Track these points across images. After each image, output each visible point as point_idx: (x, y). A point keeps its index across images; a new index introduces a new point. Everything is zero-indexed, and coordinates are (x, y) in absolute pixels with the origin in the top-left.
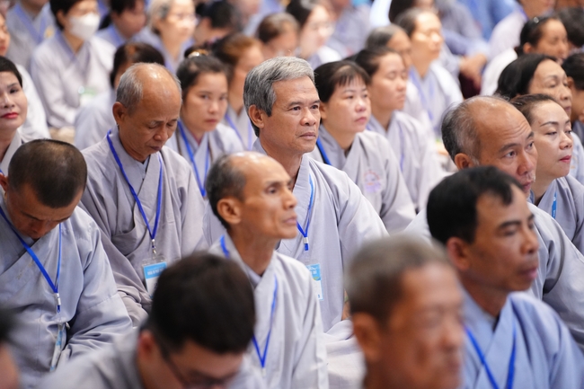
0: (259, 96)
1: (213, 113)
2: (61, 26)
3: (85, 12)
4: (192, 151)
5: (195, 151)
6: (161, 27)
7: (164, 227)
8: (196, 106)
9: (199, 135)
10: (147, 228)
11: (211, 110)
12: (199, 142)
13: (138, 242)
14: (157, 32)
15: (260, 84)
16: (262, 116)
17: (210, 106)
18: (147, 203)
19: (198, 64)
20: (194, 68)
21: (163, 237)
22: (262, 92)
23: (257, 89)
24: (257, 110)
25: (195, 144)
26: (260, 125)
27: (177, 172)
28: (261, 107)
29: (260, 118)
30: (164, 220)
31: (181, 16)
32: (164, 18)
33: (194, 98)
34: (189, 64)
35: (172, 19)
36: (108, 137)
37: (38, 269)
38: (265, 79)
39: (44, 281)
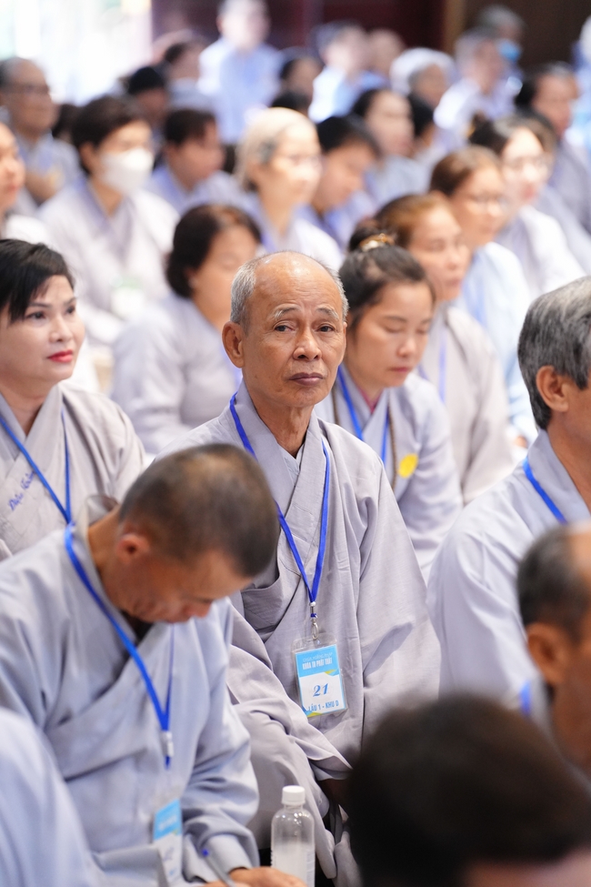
0: (562, 349)
1: (405, 356)
2: (86, 170)
3: (128, 146)
4: (360, 423)
5: (365, 424)
6: (261, 178)
7: (330, 577)
8: (377, 343)
9: (372, 394)
10: (302, 577)
11: (403, 351)
12: (373, 407)
13: (284, 606)
14: (252, 187)
15: (566, 326)
16: (565, 388)
17: (402, 345)
18: (302, 531)
19: (381, 265)
20: (374, 272)
21: (328, 596)
22: (571, 342)
23: (558, 336)
24: (554, 375)
25: (365, 411)
26: (557, 404)
27: (359, 473)
28: (564, 370)
29: (559, 392)
30: (331, 563)
31: (296, 158)
32: (267, 164)
33: (372, 328)
34: (365, 264)
35: (282, 164)
36: (232, 409)
37: (143, 685)
38: (577, 316)
39: (151, 709)
